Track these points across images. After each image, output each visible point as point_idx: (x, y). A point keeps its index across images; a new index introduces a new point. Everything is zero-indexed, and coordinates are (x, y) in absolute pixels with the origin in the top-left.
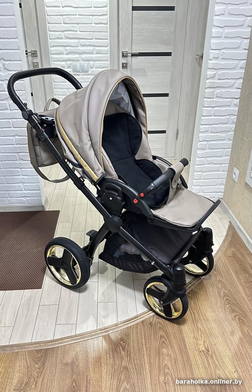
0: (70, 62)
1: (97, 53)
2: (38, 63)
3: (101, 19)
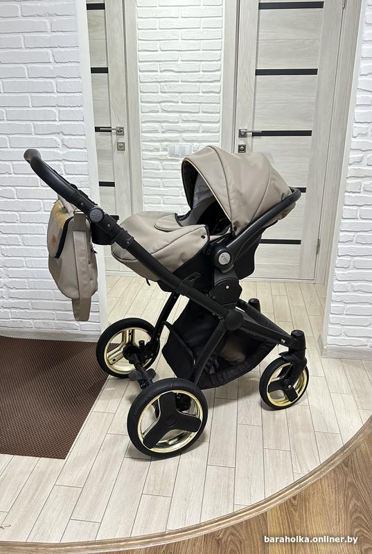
0: (166, 143)
1: (203, 132)
2: (124, 143)
3: (211, 87)
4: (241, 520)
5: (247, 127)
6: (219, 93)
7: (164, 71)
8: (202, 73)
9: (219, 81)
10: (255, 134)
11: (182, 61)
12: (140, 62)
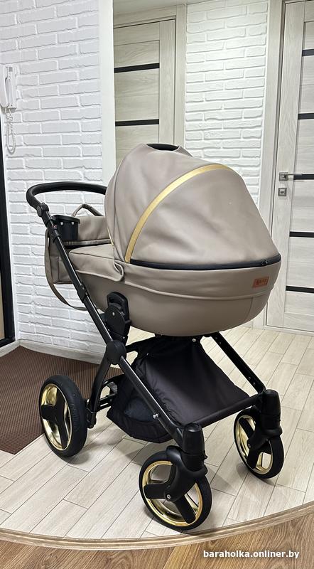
3: (252, 132)
4: (143, 547)
5: (289, 170)
6: (260, 137)
7: (208, 119)
8: (243, 120)
9: (260, 126)
10: (297, 177)
11: (225, 109)
12: (187, 112)
